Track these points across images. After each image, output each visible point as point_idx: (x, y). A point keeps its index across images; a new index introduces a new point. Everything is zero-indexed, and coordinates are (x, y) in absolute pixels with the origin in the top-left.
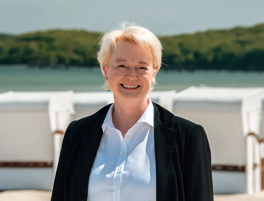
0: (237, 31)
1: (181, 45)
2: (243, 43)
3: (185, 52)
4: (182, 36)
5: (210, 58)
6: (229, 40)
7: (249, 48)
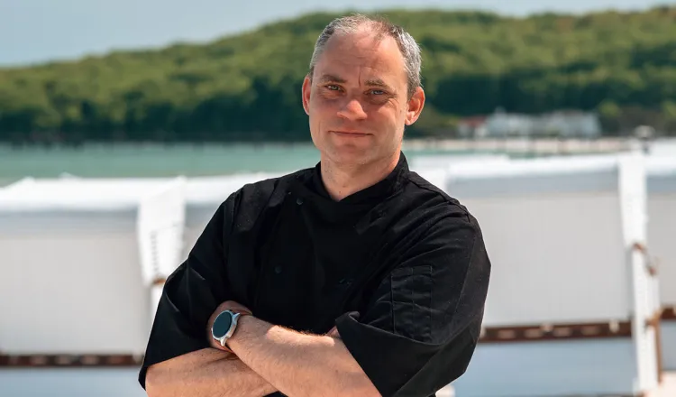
0: (177, 53)
1: (49, 86)
2: (192, 80)
3: (60, 102)
4: (52, 66)
5: (118, 115)
6: (159, 74)
7: (204, 91)
